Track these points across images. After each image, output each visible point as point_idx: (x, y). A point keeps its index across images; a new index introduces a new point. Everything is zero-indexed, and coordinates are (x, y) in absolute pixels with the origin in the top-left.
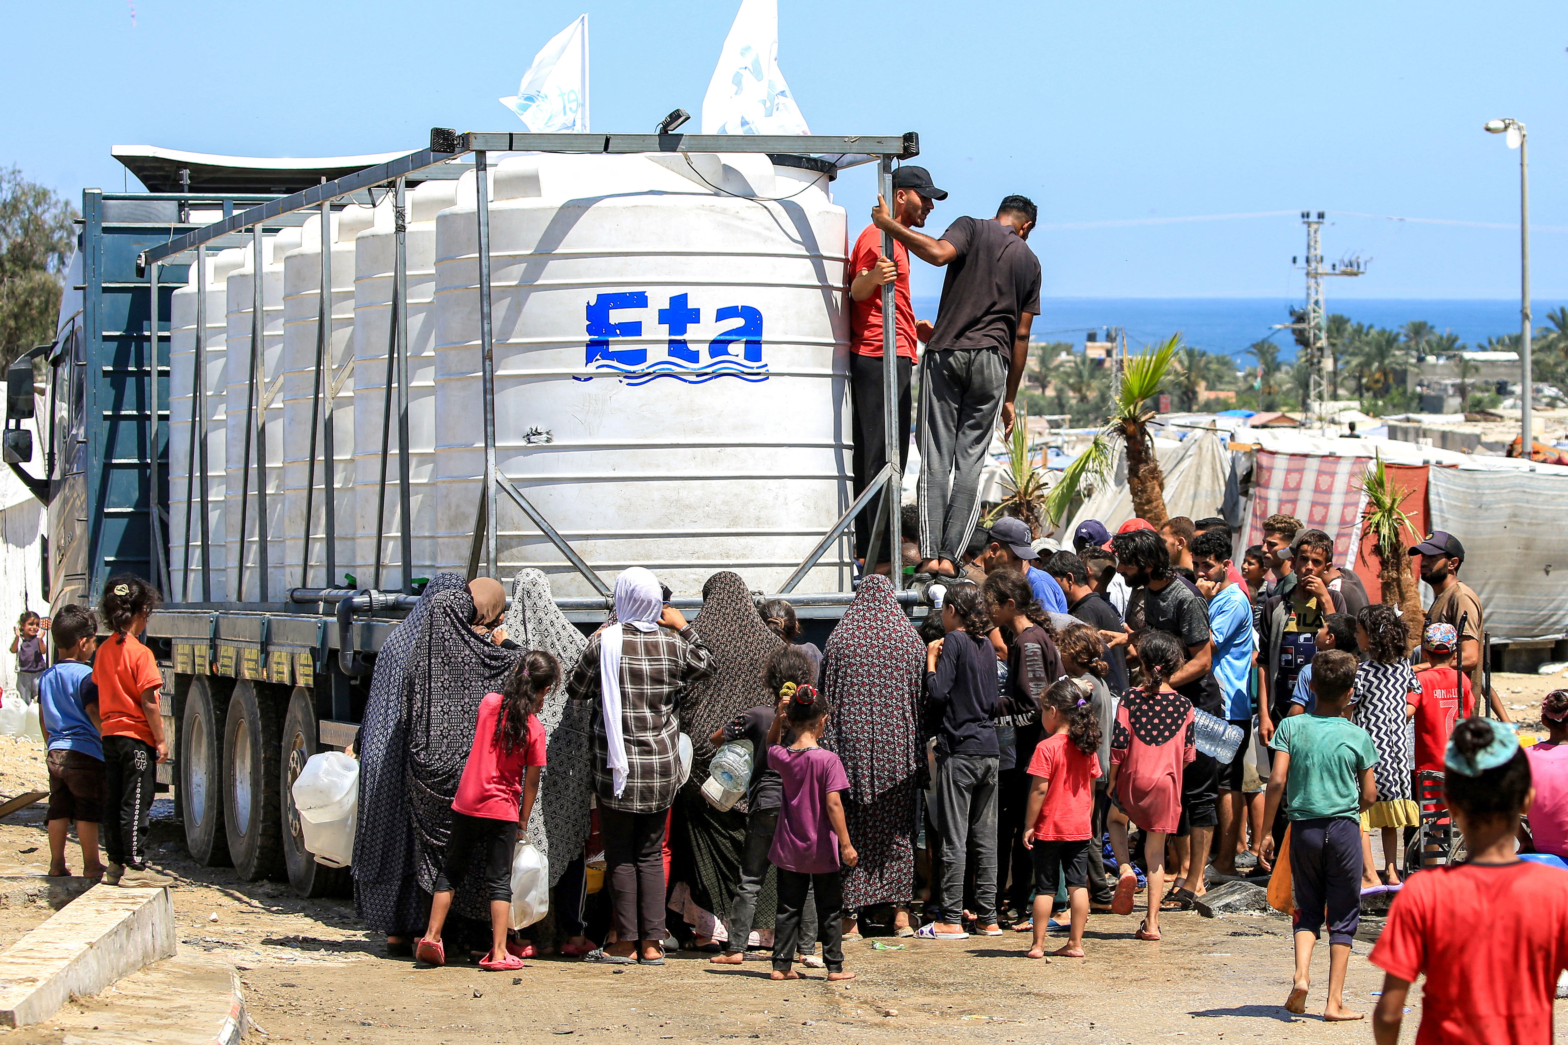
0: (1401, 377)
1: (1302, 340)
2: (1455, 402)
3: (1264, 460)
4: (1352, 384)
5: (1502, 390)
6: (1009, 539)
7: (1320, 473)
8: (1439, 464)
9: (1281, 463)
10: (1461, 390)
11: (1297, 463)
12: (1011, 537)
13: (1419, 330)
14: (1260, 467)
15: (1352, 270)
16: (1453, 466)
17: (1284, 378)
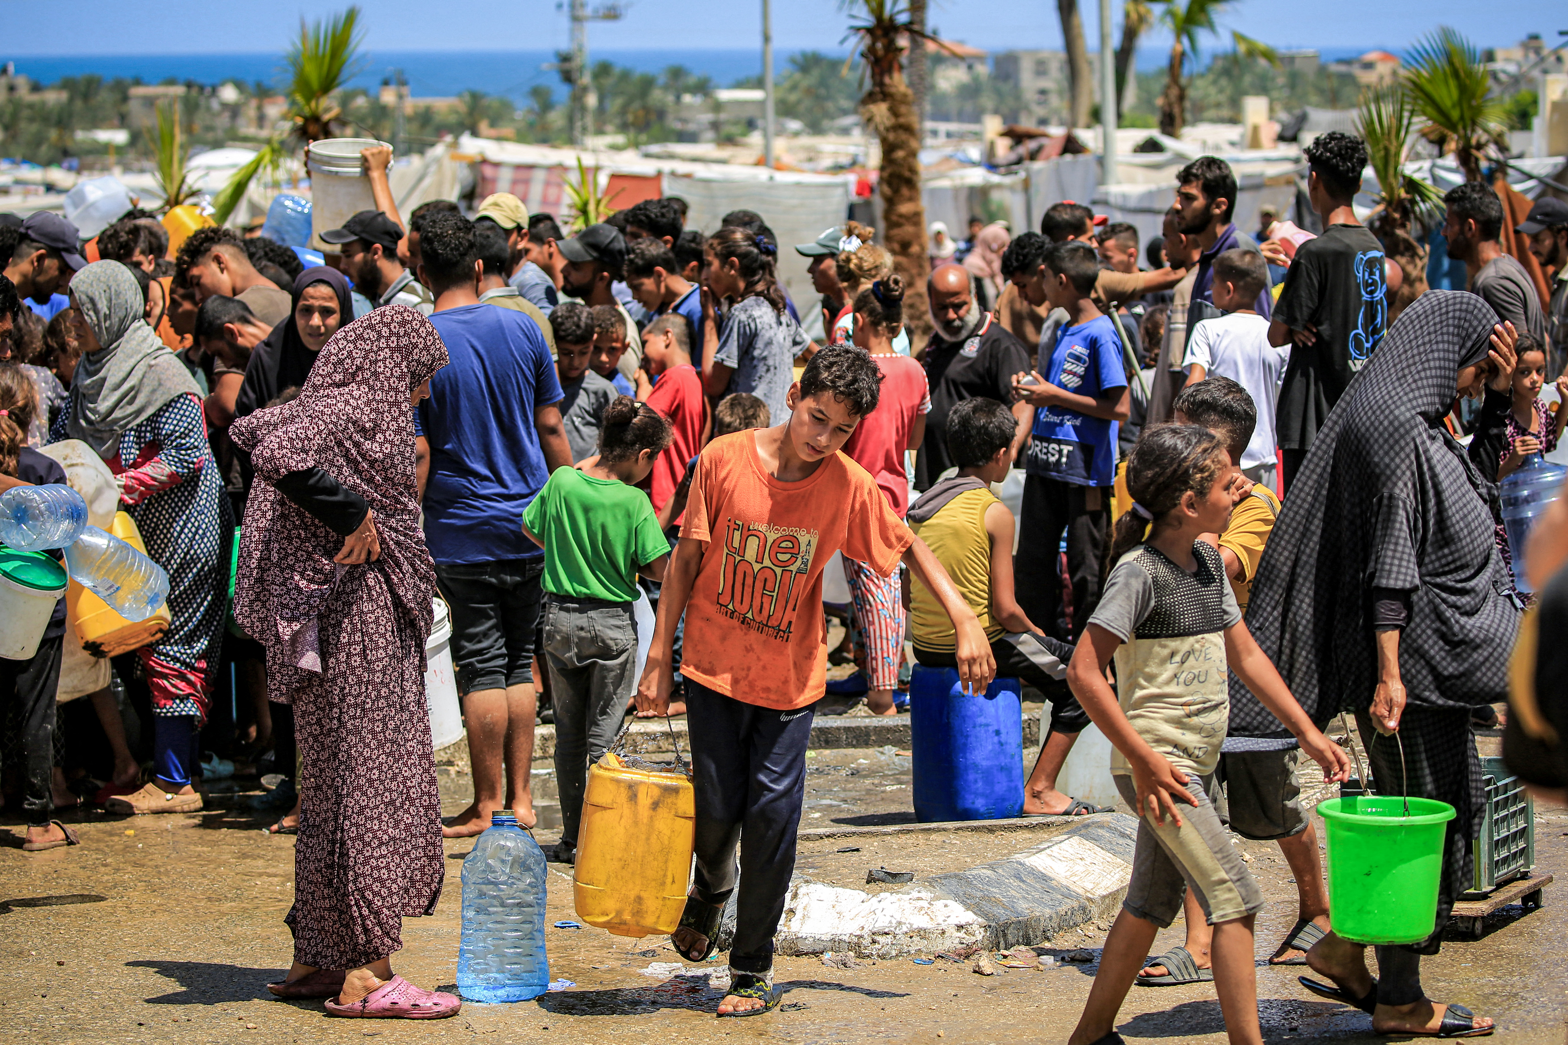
0: (661, 114)
1: (568, 77)
2: (710, 135)
3: (488, 171)
4: (617, 121)
5: (751, 125)
6: (61, 245)
7: (547, 184)
8: (673, 174)
9: (506, 175)
10: (715, 126)
11: (523, 174)
12: (64, 242)
13: (677, 73)
14: (484, 179)
15: (612, 14)
16: (688, 176)
17: (556, 118)
